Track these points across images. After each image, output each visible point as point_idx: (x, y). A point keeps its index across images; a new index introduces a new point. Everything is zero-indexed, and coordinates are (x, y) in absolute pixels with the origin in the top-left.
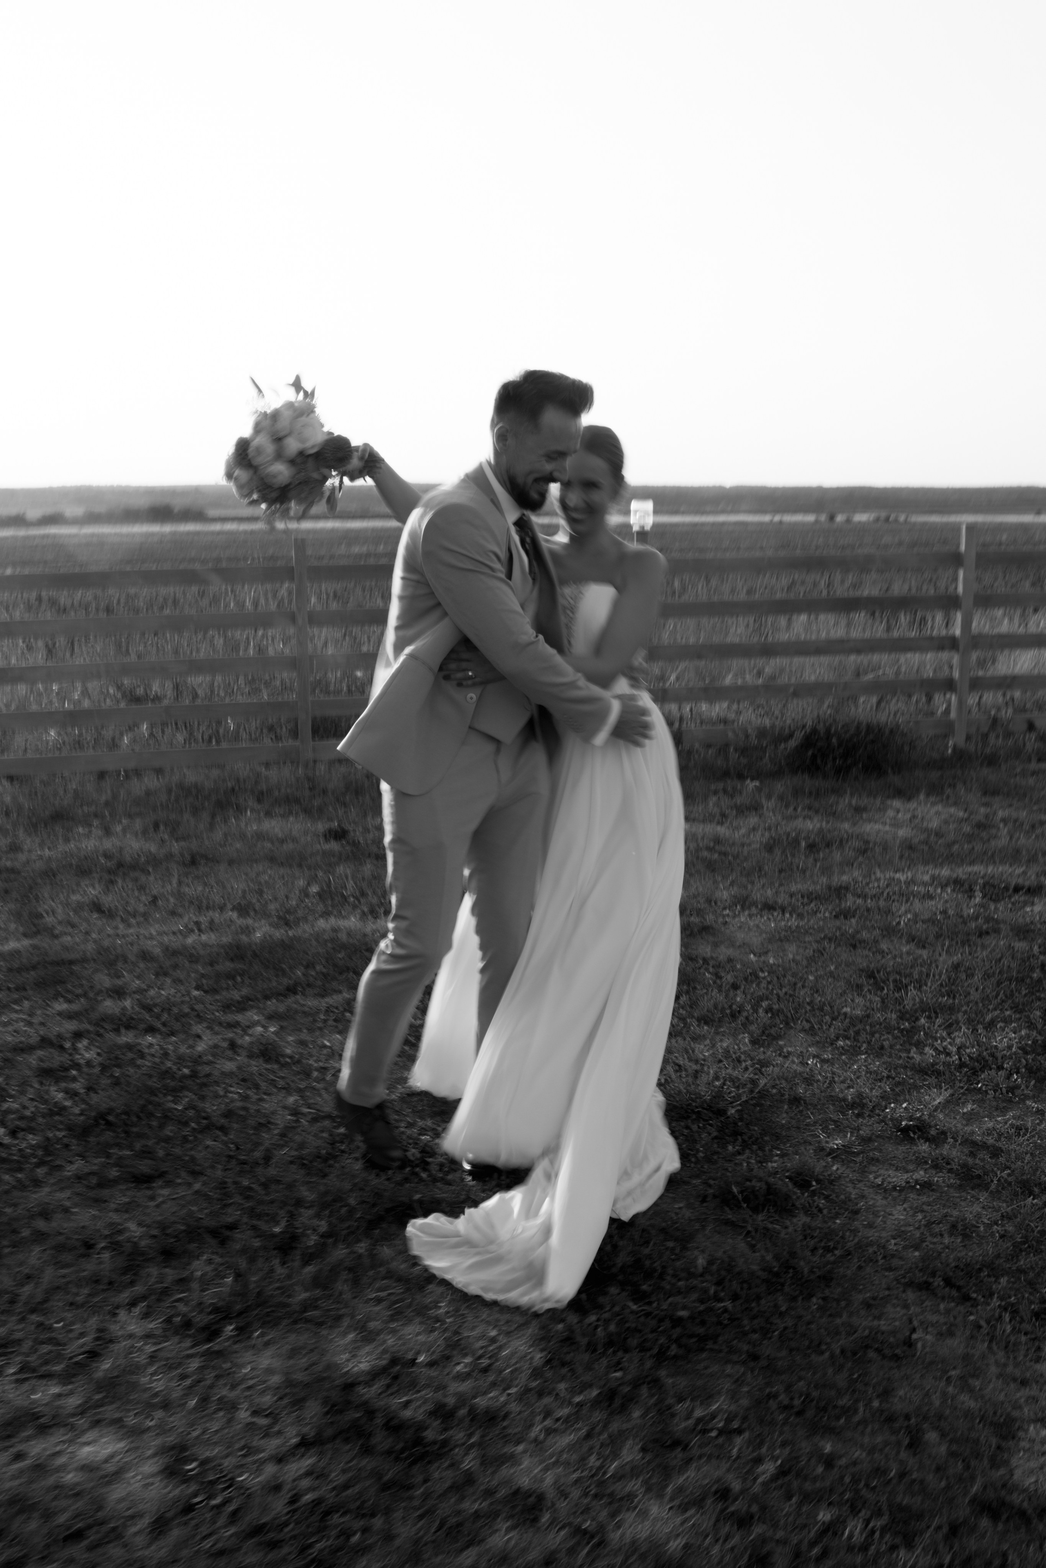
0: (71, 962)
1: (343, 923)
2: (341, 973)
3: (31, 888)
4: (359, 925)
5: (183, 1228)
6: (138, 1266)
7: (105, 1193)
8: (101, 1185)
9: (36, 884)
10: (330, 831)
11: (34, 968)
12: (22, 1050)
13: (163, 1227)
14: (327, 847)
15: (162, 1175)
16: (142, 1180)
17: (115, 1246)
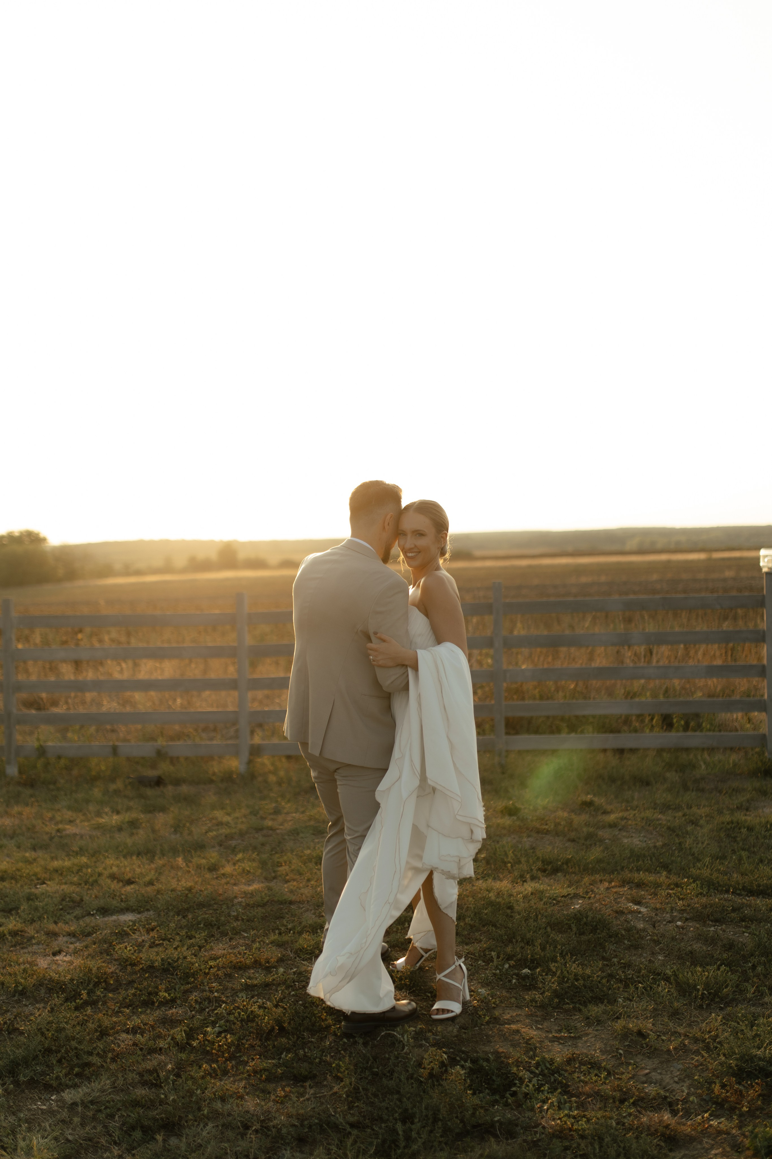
0: (291, 903)
1: (497, 885)
2: (484, 926)
3: (280, 843)
4: (510, 886)
5: (316, 1121)
6: (279, 1147)
7: (270, 1087)
8: (268, 1080)
9: (284, 839)
10: (506, 808)
11: (264, 905)
12: (240, 968)
13: (302, 1118)
14: (500, 821)
15: (314, 1076)
16: (298, 1079)
17: (264, 1130)
